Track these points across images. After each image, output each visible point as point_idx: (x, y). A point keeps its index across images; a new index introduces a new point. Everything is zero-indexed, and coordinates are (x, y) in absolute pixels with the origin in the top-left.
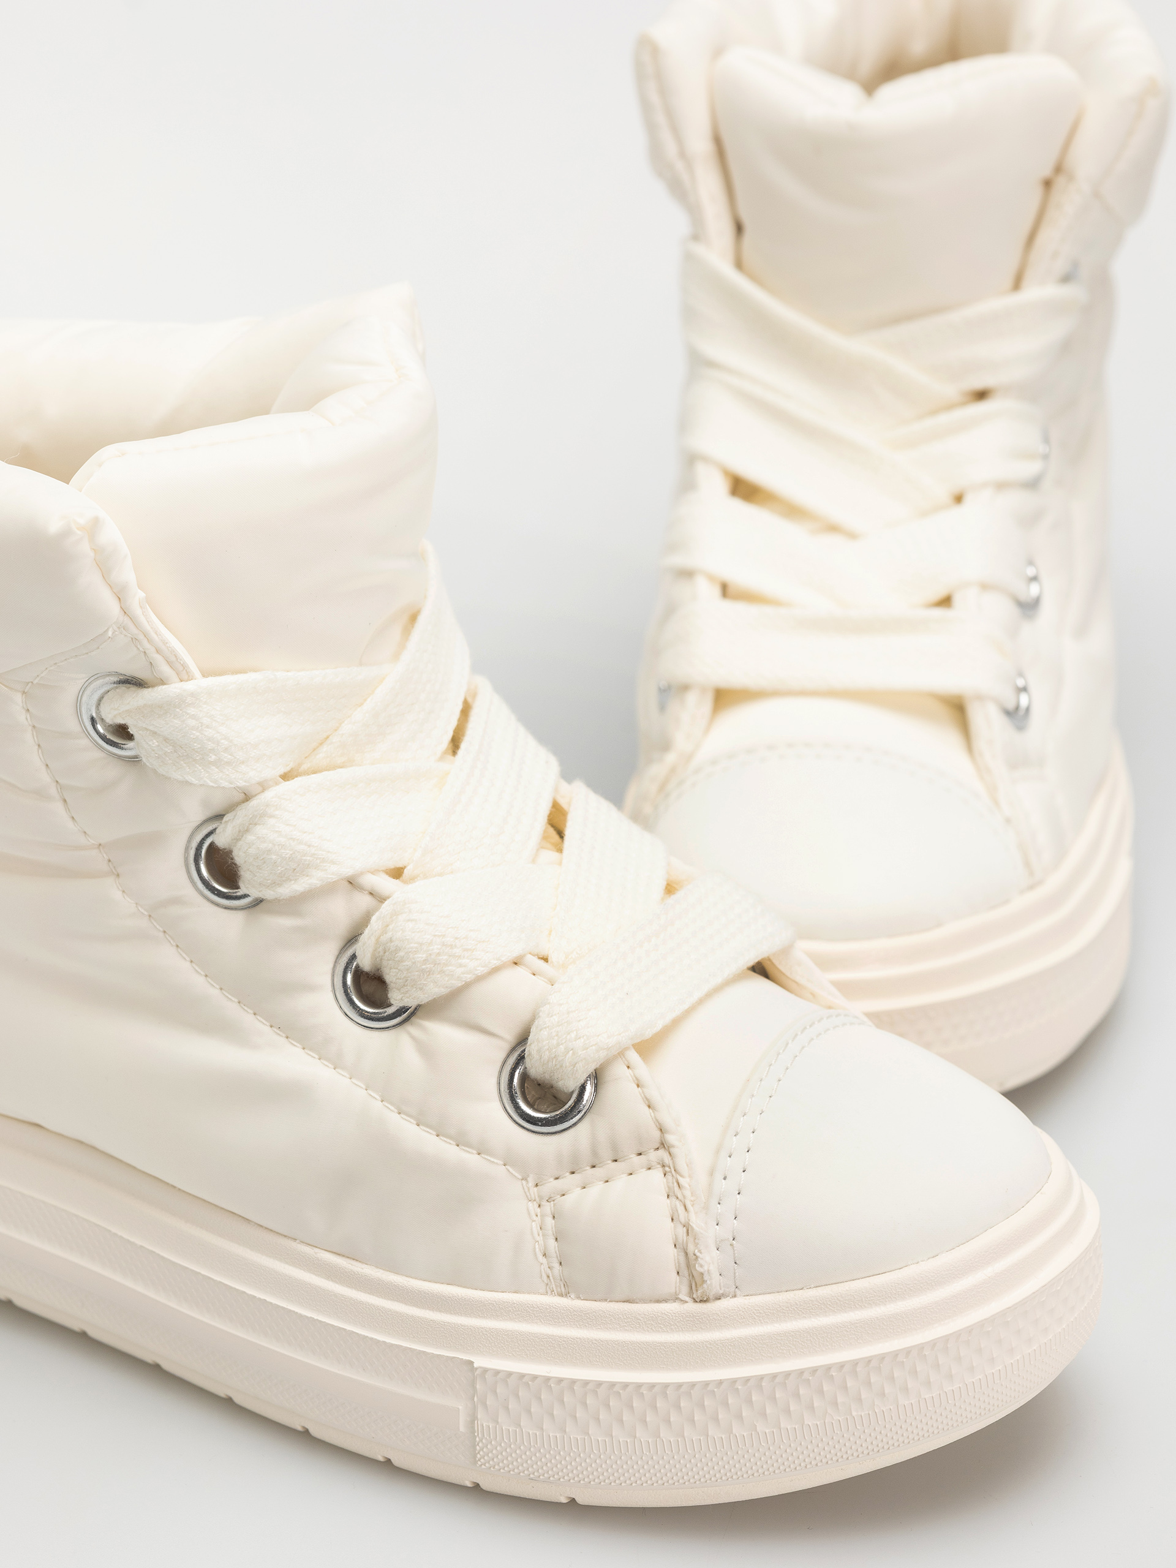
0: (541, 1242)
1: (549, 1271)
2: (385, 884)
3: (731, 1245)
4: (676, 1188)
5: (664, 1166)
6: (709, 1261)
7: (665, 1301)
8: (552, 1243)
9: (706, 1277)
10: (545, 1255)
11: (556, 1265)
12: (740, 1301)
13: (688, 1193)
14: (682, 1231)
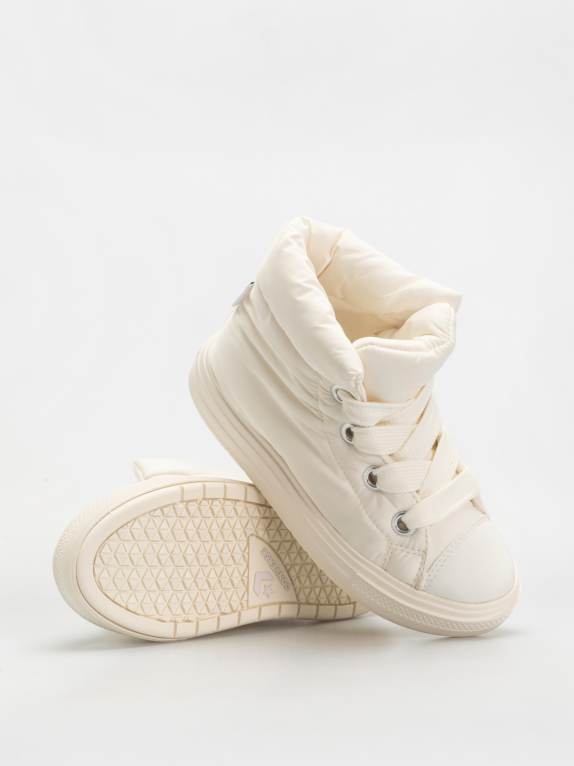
0: (386, 557)
1: (384, 563)
2: (388, 459)
3: (430, 582)
4: (423, 563)
5: (423, 556)
6: (423, 583)
7: (409, 585)
8: (388, 558)
9: (421, 586)
10: (385, 559)
11: (387, 563)
12: (426, 594)
13: (426, 566)
14: (420, 573)
